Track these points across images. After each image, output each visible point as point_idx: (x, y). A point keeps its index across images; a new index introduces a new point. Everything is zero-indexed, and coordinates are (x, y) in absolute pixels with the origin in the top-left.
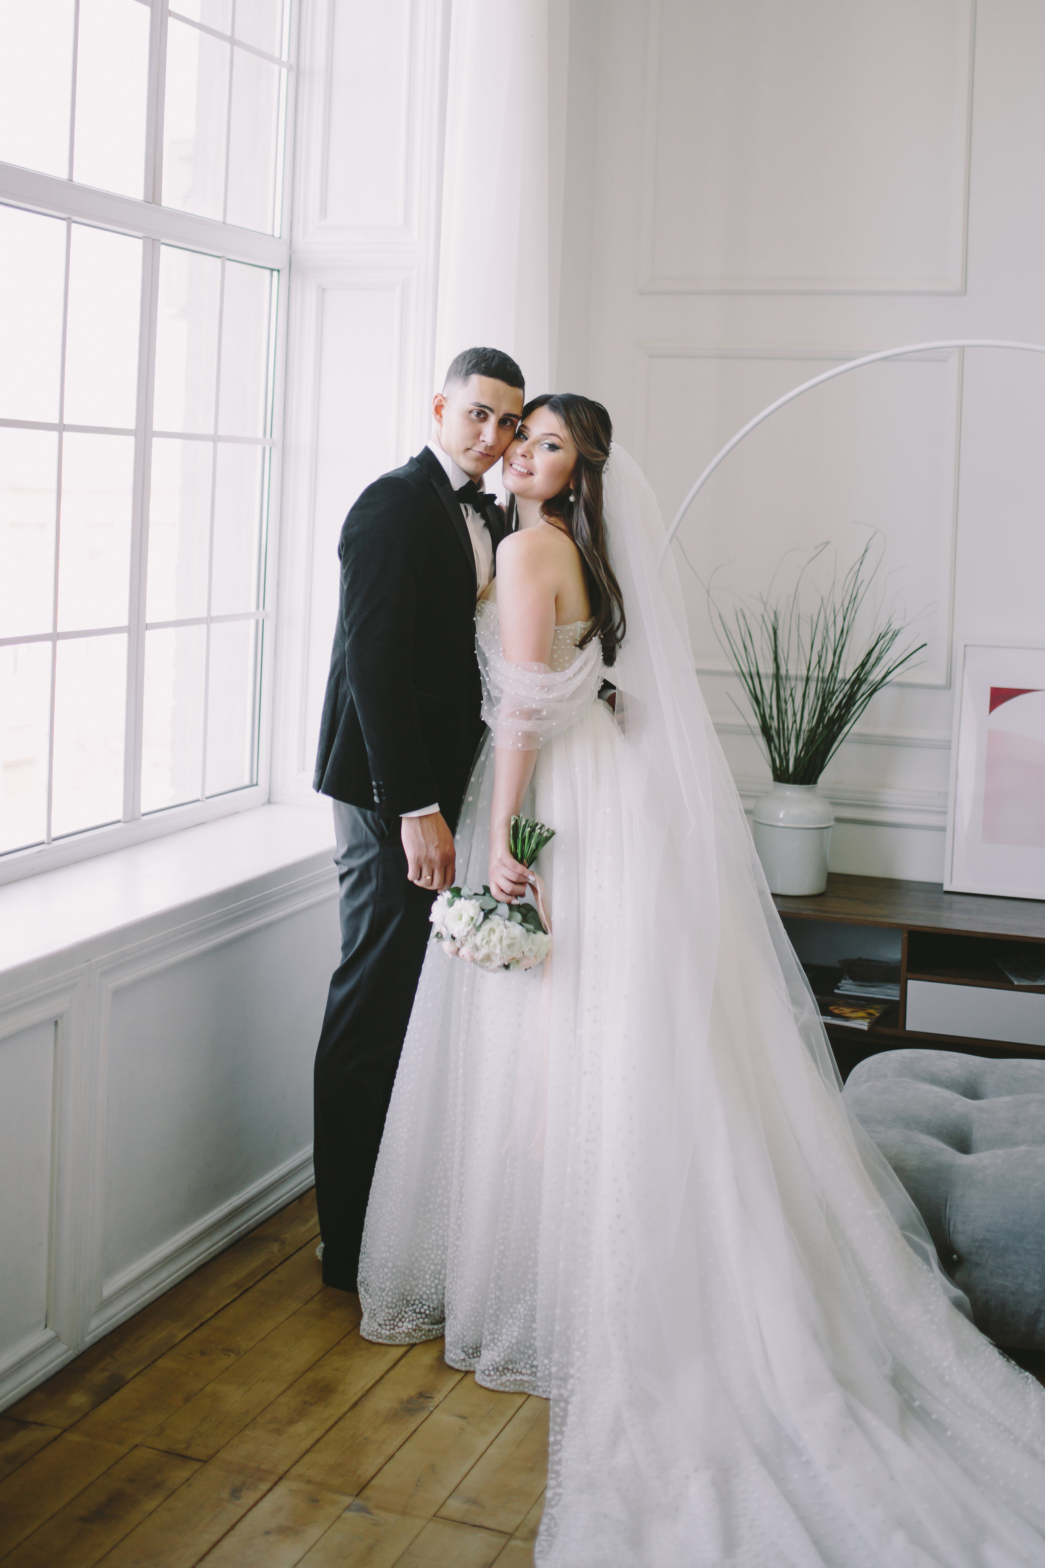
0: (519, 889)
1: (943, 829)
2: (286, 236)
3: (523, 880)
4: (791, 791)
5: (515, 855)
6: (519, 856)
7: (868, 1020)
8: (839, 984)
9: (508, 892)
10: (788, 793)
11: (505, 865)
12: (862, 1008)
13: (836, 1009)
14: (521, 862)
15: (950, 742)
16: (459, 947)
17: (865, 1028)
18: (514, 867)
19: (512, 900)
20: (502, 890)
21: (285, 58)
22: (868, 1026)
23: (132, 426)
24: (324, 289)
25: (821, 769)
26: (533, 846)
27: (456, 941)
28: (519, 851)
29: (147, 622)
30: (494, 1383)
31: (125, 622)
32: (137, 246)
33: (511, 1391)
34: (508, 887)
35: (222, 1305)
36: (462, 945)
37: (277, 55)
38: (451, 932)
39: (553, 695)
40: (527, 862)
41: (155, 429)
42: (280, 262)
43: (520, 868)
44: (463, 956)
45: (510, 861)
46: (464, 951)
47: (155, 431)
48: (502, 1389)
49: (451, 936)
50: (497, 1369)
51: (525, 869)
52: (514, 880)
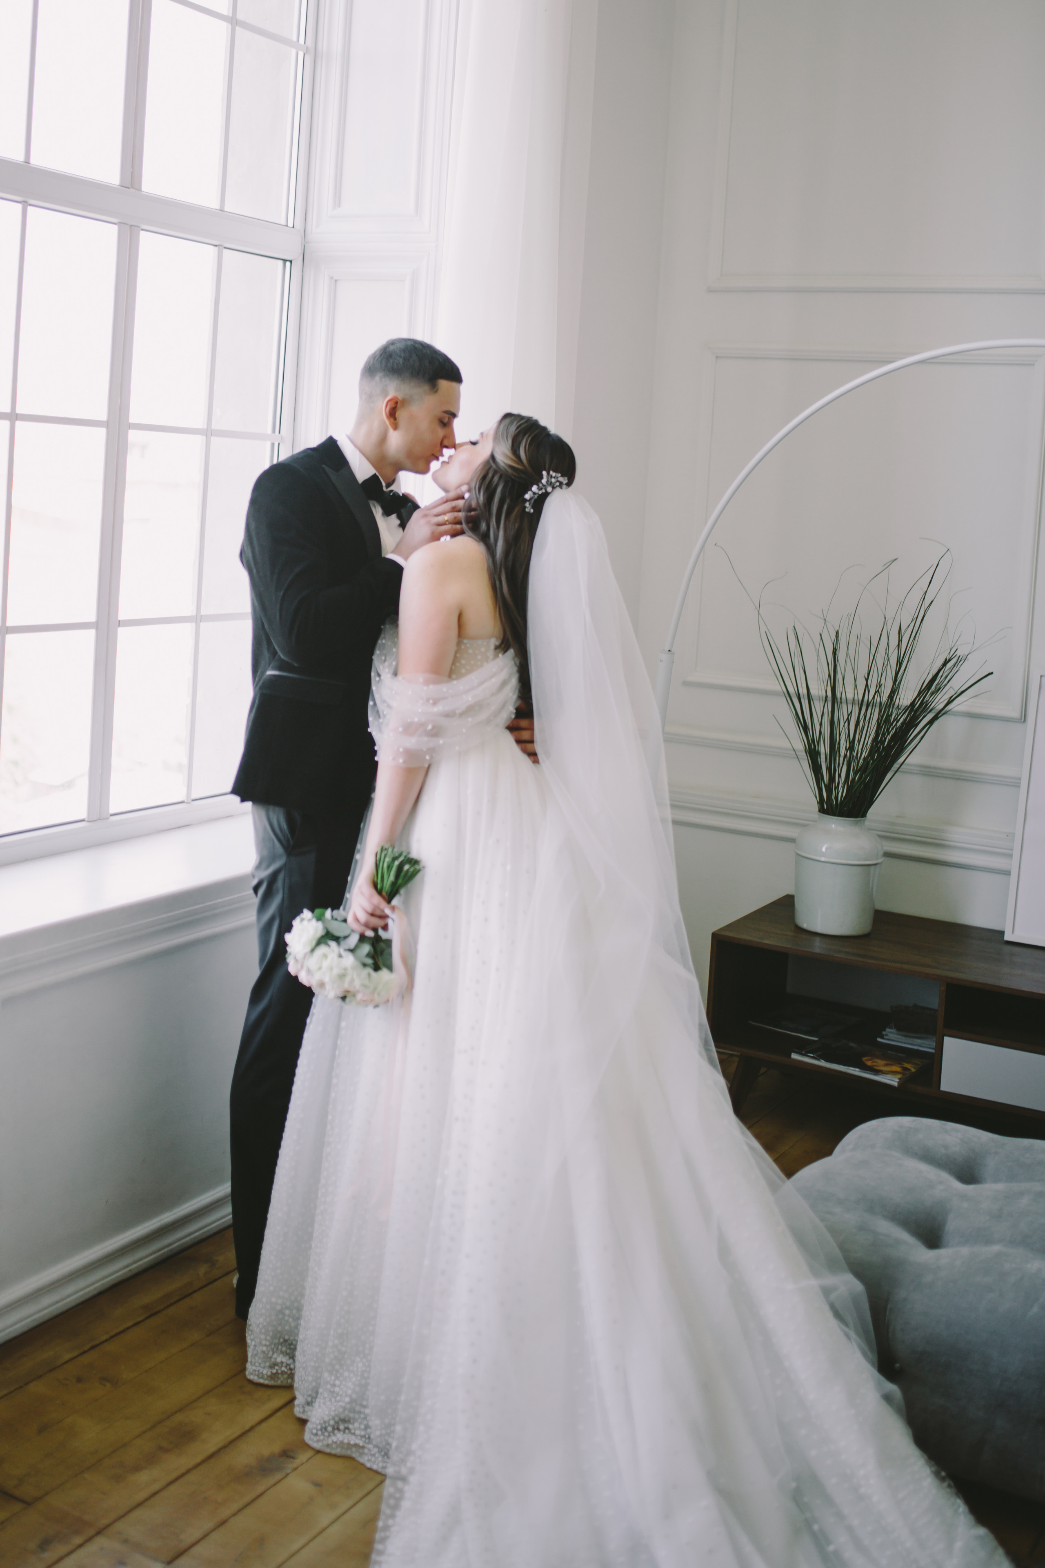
0: (376, 921)
1: (1007, 873)
2: (299, 225)
3: (379, 912)
4: (836, 825)
7: (899, 1076)
8: (884, 1033)
9: (363, 923)
10: (833, 826)
12: (898, 1061)
13: (869, 1060)
15: (1020, 779)
17: (896, 1084)
18: (371, 897)
20: (357, 920)
21: (301, 41)
22: (898, 1082)
23: (104, 417)
24: (336, 281)
25: (871, 803)
29: (119, 619)
30: (320, 1444)
31: (92, 618)
32: (111, 232)
33: (338, 1454)
34: (363, 917)
35: (121, 1328)
37: (293, 39)
39: (439, 708)
41: (131, 420)
42: (293, 253)
43: (377, 899)
47: (132, 423)
48: (328, 1450)
50: (326, 1429)
51: (384, 902)
52: (371, 912)
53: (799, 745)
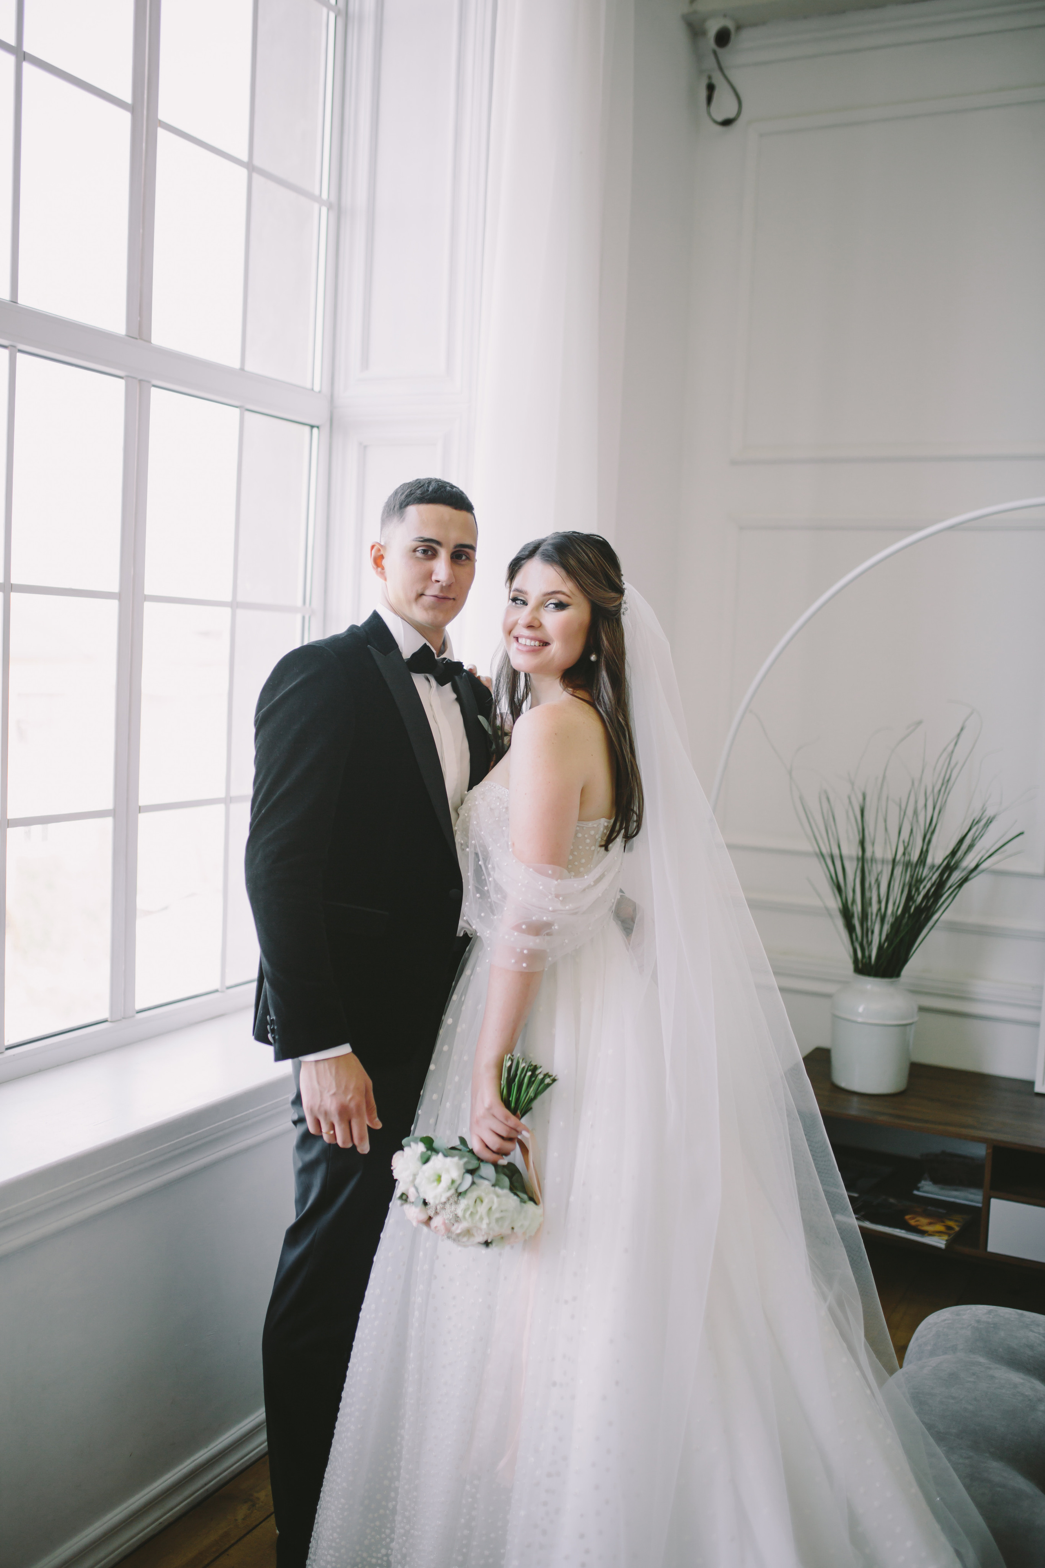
0: (508, 1145)
2: (326, 391)
3: (513, 1135)
4: (872, 985)
5: (506, 1103)
6: (513, 1105)
7: (947, 1236)
8: (917, 1186)
9: (494, 1149)
10: (869, 987)
11: (494, 1116)
13: (916, 1219)
14: (514, 1112)
16: (432, 1215)
18: (507, 1118)
19: (499, 1159)
20: (487, 1146)
21: (325, 196)
22: (946, 1244)
23: (113, 589)
24: (365, 447)
25: (905, 961)
26: (531, 1092)
27: (428, 1207)
28: (513, 1099)
31: (110, 805)
32: (117, 386)
34: (494, 1142)
36: (436, 1213)
37: (317, 193)
38: (422, 1196)
40: (521, 1113)
41: (147, 592)
42: (320, 418)
43: (513, 1120)
44: (436, 1227)
45: (501, 1111)
46: (437, 1222)
47: (148, 595)
49: (422, 1201)
51: (518, 1120)
52: (504, 1134)
53: (834, 903)
